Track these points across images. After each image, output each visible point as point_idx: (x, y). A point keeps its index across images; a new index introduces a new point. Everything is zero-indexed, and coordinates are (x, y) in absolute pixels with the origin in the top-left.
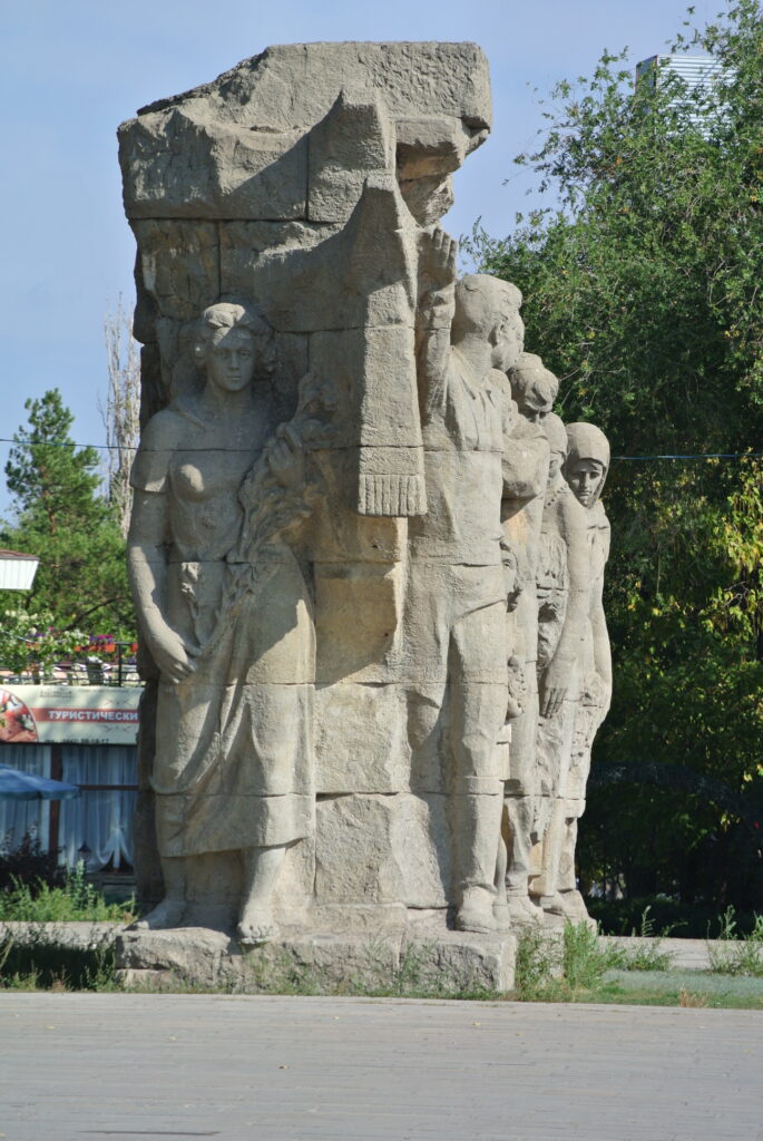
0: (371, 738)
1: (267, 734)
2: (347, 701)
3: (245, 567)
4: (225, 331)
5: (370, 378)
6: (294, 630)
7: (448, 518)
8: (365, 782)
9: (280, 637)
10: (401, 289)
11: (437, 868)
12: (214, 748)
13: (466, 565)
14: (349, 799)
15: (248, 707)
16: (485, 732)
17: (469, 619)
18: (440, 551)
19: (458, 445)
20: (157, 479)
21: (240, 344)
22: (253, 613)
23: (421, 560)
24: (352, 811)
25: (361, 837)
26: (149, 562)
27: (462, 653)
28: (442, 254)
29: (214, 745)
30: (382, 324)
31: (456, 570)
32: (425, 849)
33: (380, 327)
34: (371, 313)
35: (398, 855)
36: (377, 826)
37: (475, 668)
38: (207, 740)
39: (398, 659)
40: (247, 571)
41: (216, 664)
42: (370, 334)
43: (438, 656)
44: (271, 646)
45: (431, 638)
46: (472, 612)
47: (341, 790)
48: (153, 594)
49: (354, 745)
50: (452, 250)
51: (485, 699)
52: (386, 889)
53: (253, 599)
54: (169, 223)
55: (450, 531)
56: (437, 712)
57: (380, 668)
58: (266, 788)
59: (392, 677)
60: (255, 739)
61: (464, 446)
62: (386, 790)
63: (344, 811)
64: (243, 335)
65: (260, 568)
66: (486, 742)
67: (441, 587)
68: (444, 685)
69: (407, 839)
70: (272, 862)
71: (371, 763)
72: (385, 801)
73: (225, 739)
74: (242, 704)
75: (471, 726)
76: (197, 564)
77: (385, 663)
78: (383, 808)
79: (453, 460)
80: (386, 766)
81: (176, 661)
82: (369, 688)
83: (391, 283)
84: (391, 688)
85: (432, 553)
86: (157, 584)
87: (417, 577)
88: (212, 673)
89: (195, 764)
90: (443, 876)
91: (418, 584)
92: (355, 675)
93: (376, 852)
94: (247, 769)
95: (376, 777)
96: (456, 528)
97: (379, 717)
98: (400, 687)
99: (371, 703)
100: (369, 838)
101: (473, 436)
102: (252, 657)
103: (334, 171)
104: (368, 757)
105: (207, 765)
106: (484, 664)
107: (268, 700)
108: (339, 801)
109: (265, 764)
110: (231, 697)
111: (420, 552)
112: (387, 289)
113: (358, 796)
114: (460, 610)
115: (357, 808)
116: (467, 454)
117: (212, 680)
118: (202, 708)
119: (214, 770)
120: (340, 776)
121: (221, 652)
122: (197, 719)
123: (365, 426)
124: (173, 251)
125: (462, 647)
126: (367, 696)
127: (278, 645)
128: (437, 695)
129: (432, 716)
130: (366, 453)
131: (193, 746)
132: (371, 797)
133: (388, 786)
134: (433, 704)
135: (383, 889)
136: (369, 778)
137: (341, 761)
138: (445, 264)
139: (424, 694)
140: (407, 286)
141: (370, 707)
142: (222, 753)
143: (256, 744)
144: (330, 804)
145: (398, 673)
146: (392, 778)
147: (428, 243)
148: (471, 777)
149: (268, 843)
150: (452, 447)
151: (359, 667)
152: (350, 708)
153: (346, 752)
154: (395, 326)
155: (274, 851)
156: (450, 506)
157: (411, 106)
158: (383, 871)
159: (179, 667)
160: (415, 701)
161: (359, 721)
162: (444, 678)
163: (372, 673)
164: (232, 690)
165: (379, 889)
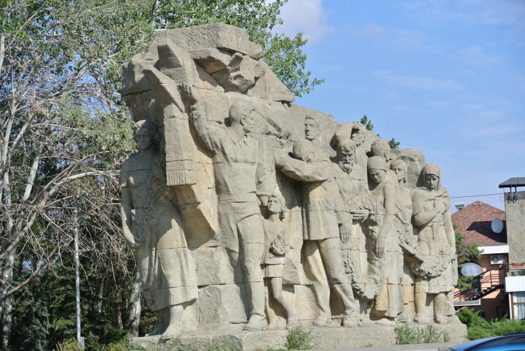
0: (213, 265)
1: (166, 266)
2: (204, 253)
3: (149, 209)
4: (139, 129)
5: (167, 138)
6: (171, 230)
7: (227, 186)
8: (212, 281)
9: (165, 232)
10: (174, 106)
11: (244, 309)
12: (152, 273)
13: (237, 202)
14: (208, 287)
15: (159, 257)
16: (251, 260)
17: (243, 221)
18: (227, 198)
19: (227, 160)
20: (124, 182)
21: (143, 133)
22: (156, 225)
23: (221, 202)
24: (209, 291)
25: (212, 300)
26: (125, 211)
27: (241, 233)
28: (187, 92)
29: (152, 272)
30: (169, 118)
31: (233, 204)
32: (239, 302)
33: (168, 120)
34: (165, 115)
35: (226, 306)
36: (217, 296)
37: (246, 238)
38: (150, 270)
39: (219, 237)
40: (149, 211)
41: (147, 243)
42: (165, 123)
43: (233, 235)
44: (162, 236)
45: (229, 229)
46: (243, 219)
47: (205, 284)
48: (126, 221)
49: (208, 268)
50: (190, 90)
51: (250, 248)
52: (221, 317)
53: (155, 220)
54: (129, 96)
55: (229, 191)
56: (237, 254)
57: (214, 241)
58: (168, 285)
59: (218, 244)
60: (163, 268)
61: (230, 161)
62: (219, 283)
63: (206, 291)
64: (144, 130)
65: (155, 209)
66: (252, 264)
67: (229, 210)
68: (238, 245)
69: (231, 299)
70: (175, 310)
71: (214, 274)
72: (219, 287)
73: (154, 269)
74: (157, 257)
75: (247, 259)
76: (134, 210)
77: (215, 239)
78: (218, 289)
79: (227, 166)
80: (219, 275)
81: (132, 244)
82: (211, 248)
83: (170, 104)
84: (219, 247)
85: (224, 199)
86: (127, 218)
87: (221, 208)
88: (147, 247)
89: (148, 279)
90: (246, 312)
91: (221, 211)
92: (206, 244)
93: (217, 305)
94: (163, 279)
95: (216, 279)
96: (230, 189)
97: (215, 258)
98: (222, 247)
99: (212, 253)
100: (215, 300)
101: (233, 157)
102: (158, 240)
103: (164, 70)
104: (213, 272)
105: (152, 279)
106: (249, 237)
107: (164, 255)
108: (205, 288)
109: (167, 277)
110: (154, 255)
111: (221, 199)
112: (169, 106)
113: (211, 286)
114: (238, 218)
115: (210, 290)
116: (233, 164)
117: (147, 249)
118: (146, 259)
119: (154, 280)
120: (205, 280)
121: (148, 239)
122: (145, 263)
123: (167, 155)
124: (135, 105)
125: (241, 231)
126: (211, 251)
127: (165, 235)
128: (237, 249)
129: (236, 256)
130: (168, 164)
131: (147, 273)
132: (214, 286)
133: (220, 281)
134: (235, 252)
135: (220, 317)
136: (214, 279)
137: (204, 274)
138: (189, 95)
139: (231, 248)
140: (176, 104)
141: (212, 255)
142: (155, 274)
143: (163, 270)
144: (202, 289)
145: (221, 242)
146: (221, 279)
147: (181, 89)
148: (248, 276)
149: (172, 304)
150: (226, 162)
151: (207, 241)
152: (205, 255)
153: (205, 271)
154: (173, 119)
155: (175, 307)
156: (227, 182)
157: (200, 46)
158: (220, 311)
159: (133, 246)
160: (229, 252)
161: (208, 259)
162: (238, 242)
163: (211, 243)
164: (154, 252)
165: (219, 317)
